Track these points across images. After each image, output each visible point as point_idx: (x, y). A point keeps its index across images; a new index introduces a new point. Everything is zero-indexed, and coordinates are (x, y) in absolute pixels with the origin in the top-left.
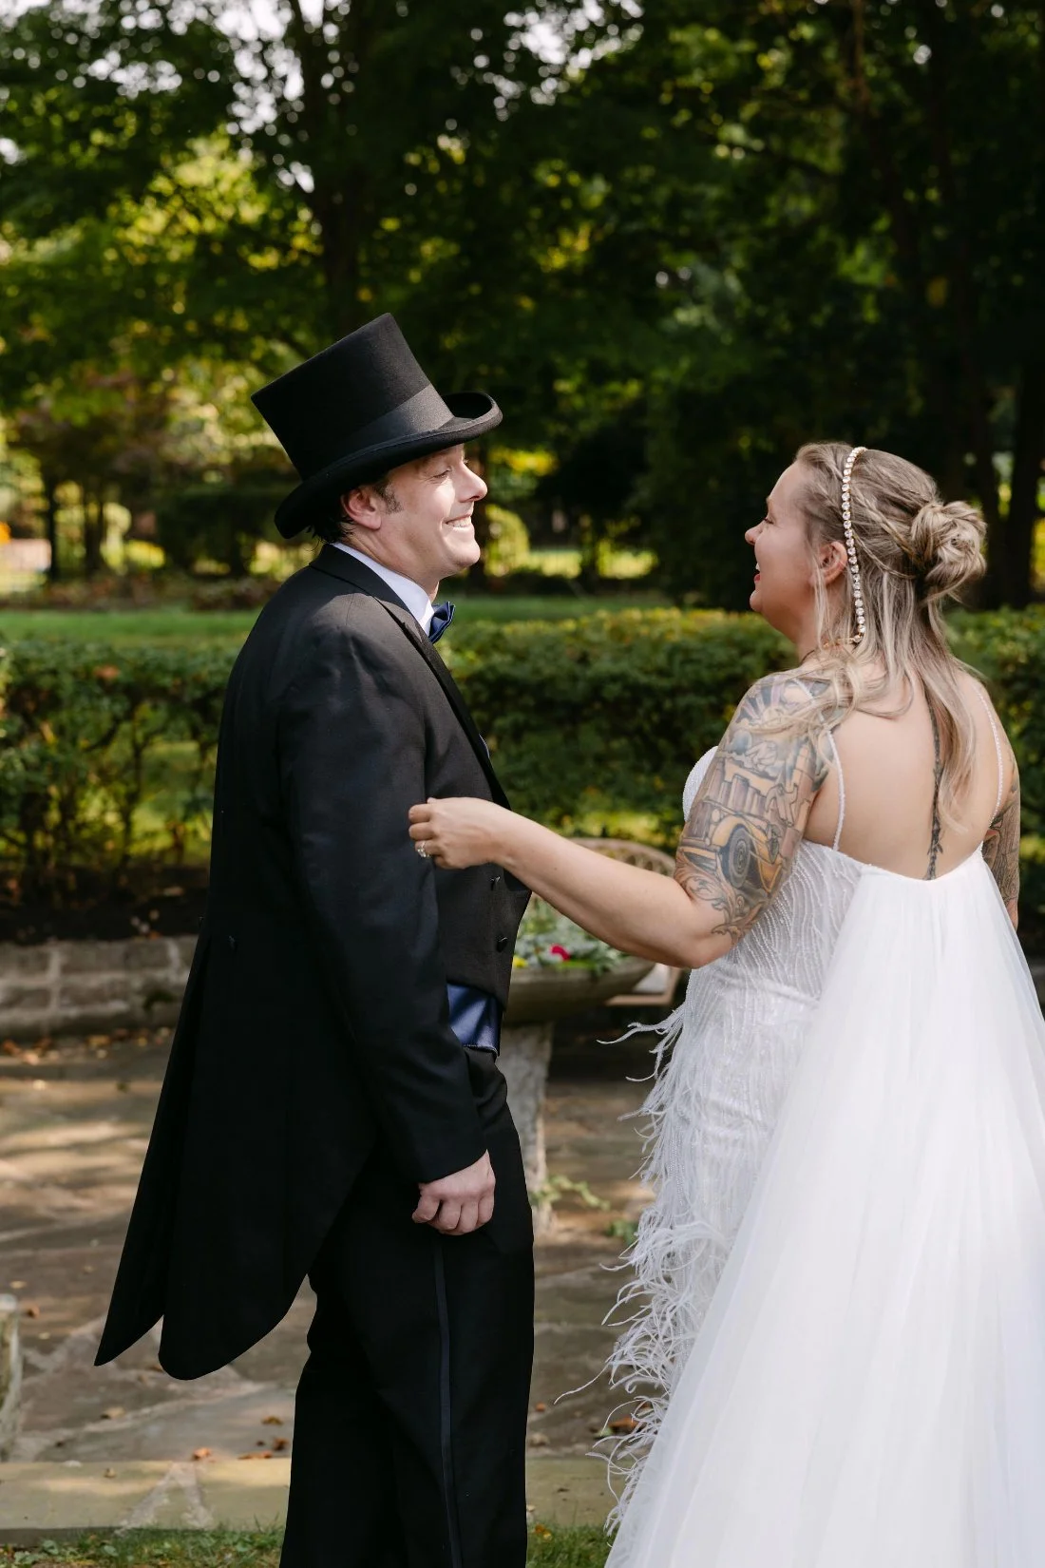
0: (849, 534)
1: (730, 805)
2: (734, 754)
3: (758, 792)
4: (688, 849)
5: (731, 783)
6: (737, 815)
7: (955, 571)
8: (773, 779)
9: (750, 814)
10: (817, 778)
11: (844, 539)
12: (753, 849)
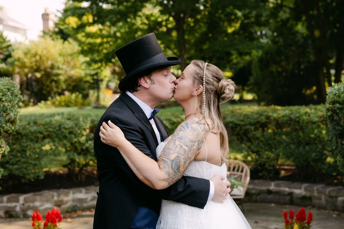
0: (204, 83)
1: (176, 150)
2: (179, 139)
3: (185, 150)
4: (162, 158)
5: (177, 146)
6: (178, 153)
7: (228, 96)
8: (189, 147)
9: (181, 154)
10: (199, 147)
11: (203, 85)
12: (180, 162)
